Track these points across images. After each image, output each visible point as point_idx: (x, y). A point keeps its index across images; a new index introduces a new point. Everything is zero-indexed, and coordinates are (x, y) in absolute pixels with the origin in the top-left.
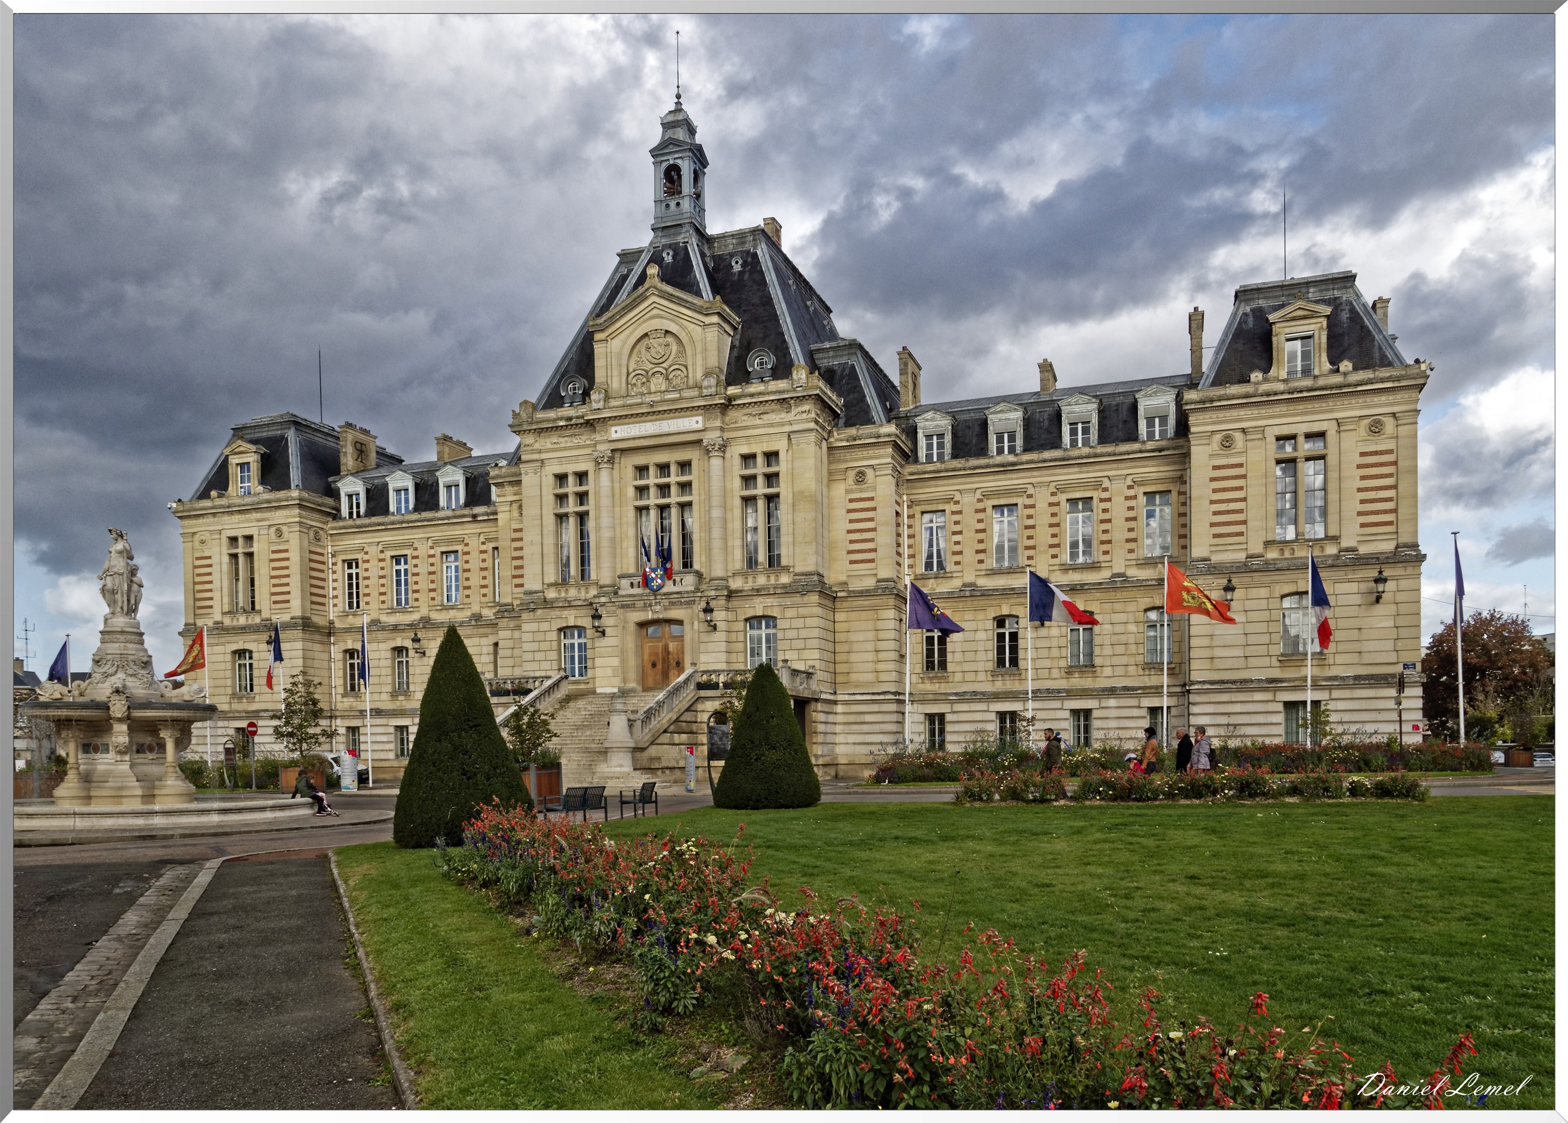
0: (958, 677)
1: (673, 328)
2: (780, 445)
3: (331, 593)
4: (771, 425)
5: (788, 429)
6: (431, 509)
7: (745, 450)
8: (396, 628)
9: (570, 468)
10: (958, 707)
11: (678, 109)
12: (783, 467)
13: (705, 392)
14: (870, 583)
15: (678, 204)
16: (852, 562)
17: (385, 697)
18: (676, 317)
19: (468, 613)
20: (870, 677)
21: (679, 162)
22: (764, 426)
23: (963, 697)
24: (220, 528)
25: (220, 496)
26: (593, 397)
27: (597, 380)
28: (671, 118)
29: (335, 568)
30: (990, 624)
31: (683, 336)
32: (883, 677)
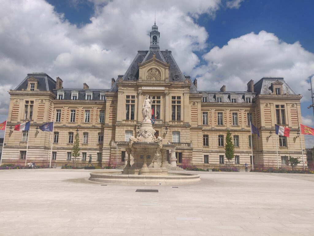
0: (211, 147)
1: (158, 68)
2: (181, 95)
3: (52, 117)
4: (179, 91)
5: (183, 92)
6: (83, 100)
7: (173, 95)
8: (71, 128)
9: (131, 94)
10: (211, 154)
11: (155, 26)
12: (182, 100)
13: (166, 82)
14: (196, 126)
15: (156, 44)
16: (192, 121)
17: (65, 144)
18: (158, 66)
19: (91, 125)
20: (197, 146)
21: (156, 35)
22: (178, 91)
23: (212, 152)
24: (23, 98)
25: (25, 90)
26: (139, 80)
27: (139, 76)
28: (154, 27)
29: (54, 111)
30: (218, 137)
31: (160, 70)
32: (199, 146)
